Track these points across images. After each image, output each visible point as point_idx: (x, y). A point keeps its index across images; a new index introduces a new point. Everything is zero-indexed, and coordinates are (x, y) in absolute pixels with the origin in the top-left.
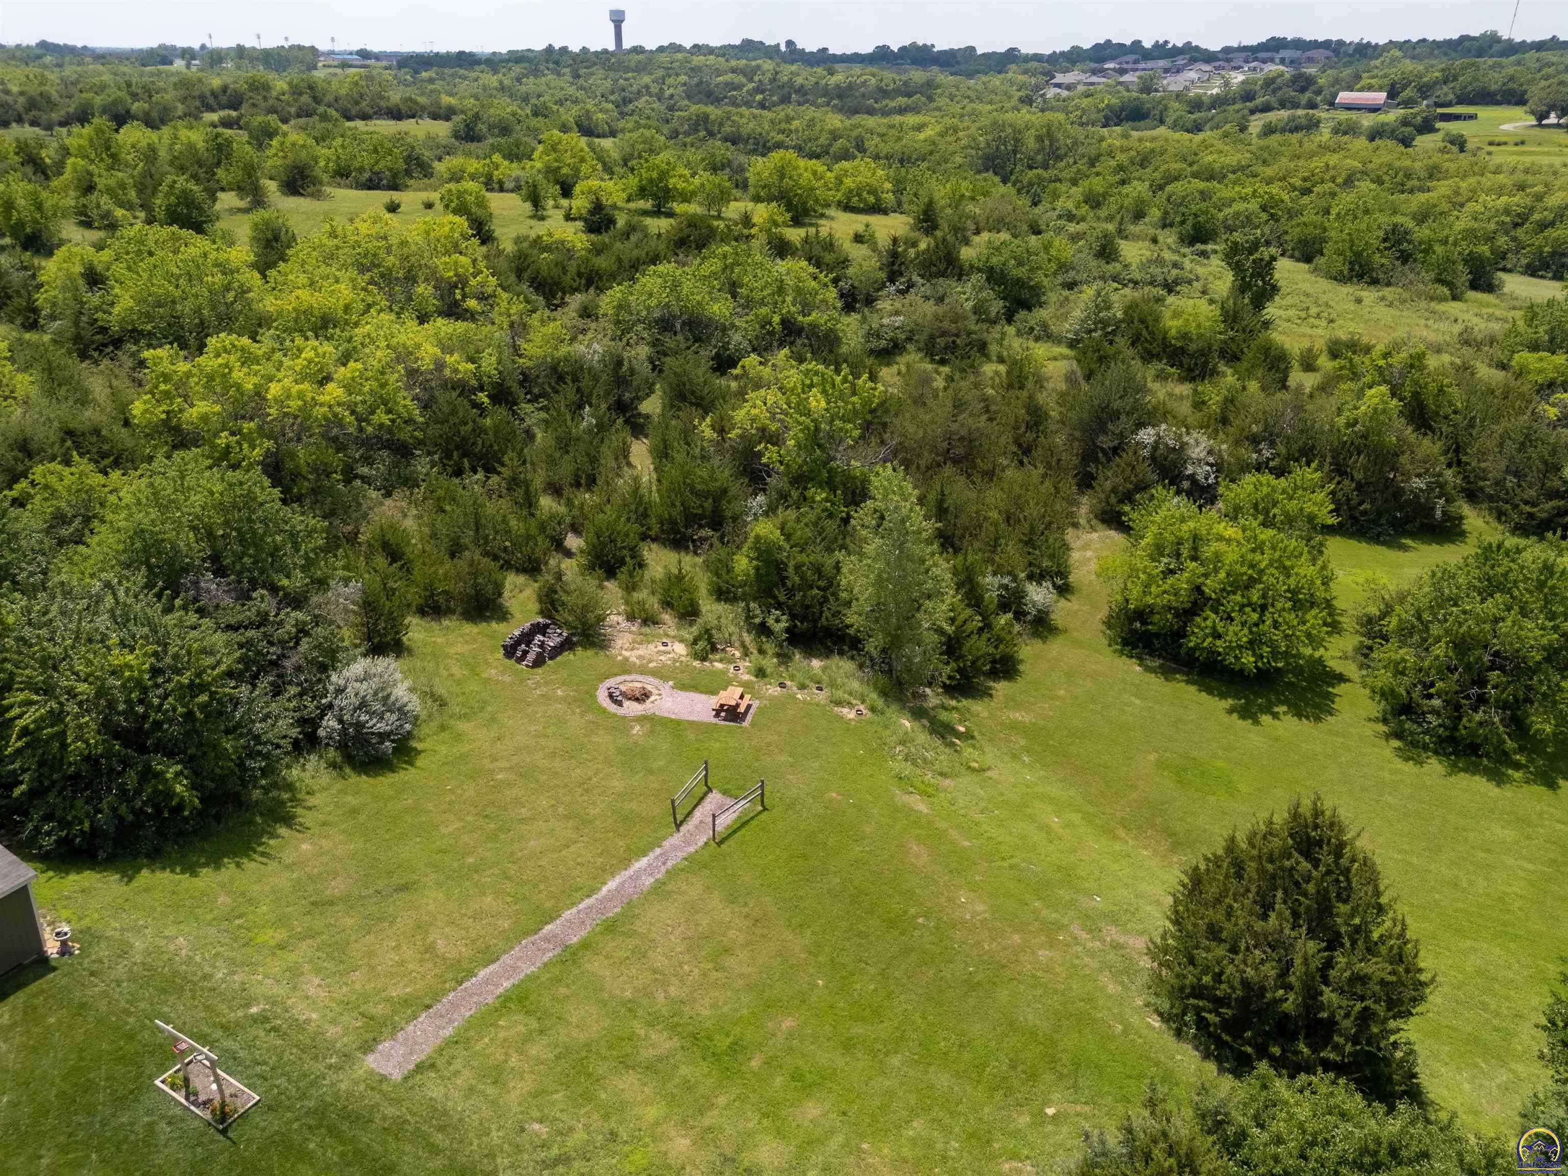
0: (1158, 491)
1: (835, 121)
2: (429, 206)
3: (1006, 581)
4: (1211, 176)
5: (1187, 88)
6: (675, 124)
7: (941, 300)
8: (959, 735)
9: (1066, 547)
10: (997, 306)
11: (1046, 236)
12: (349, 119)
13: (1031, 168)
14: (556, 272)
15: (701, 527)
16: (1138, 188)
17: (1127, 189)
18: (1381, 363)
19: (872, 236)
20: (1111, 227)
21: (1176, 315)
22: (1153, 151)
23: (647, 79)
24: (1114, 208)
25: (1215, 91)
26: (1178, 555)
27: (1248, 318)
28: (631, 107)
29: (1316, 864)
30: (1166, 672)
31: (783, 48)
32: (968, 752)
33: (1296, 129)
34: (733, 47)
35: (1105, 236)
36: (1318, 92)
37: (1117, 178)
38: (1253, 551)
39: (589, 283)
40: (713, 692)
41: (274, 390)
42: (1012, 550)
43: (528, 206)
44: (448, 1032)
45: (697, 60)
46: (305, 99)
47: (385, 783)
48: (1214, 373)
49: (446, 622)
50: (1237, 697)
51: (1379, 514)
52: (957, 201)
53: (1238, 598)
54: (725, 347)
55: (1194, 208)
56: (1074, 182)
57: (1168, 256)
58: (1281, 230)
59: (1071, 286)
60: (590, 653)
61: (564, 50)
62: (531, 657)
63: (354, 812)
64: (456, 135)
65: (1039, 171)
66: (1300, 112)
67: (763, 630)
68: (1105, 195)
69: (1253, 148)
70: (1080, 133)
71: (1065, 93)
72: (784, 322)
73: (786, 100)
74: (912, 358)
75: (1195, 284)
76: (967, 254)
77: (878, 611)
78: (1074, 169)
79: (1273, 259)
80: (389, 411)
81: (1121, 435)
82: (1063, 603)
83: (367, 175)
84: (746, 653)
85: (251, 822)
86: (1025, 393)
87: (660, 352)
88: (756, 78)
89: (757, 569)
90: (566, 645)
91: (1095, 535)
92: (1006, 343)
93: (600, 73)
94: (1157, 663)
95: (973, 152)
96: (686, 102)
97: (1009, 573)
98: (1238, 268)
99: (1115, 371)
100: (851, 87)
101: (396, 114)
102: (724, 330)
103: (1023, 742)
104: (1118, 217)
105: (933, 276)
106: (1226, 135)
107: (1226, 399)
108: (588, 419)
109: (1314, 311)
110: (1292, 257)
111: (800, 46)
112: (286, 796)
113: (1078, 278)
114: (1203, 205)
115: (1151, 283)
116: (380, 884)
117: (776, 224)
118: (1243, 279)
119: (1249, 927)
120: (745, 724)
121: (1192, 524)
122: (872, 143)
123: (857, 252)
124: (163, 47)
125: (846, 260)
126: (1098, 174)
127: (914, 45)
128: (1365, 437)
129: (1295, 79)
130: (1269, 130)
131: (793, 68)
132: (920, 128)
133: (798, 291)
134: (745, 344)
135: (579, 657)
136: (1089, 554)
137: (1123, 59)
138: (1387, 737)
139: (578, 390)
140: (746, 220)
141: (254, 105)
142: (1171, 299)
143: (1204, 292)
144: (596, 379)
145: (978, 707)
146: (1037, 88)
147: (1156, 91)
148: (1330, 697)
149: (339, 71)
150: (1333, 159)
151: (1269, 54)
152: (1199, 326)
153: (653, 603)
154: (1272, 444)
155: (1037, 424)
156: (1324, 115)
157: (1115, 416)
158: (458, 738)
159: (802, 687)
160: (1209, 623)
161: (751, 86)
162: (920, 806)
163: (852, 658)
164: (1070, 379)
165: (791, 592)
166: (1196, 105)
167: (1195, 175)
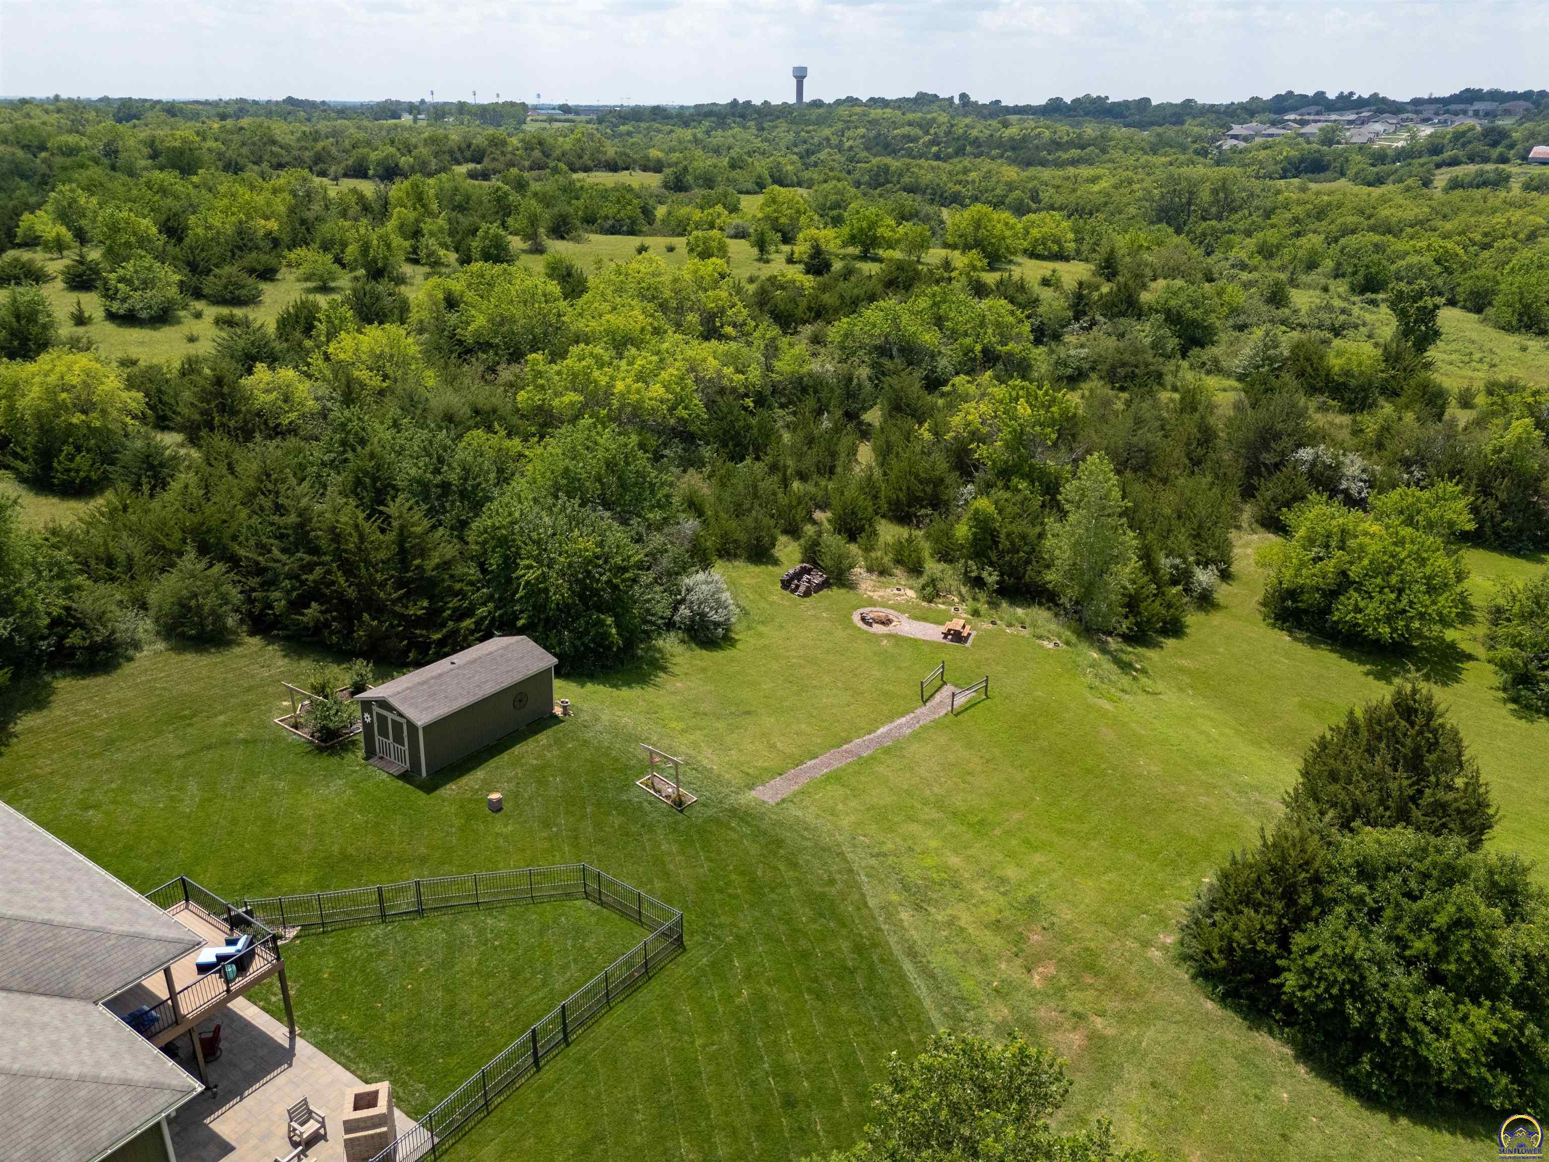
0: (1313, 496)
1: (1011, 173)
2: (671, 249)
3: (1178, 561)
4: (1386, 229)
5: (1371, 140)
6: (857, 175)
7: (1121, 336)
8: (1136, 670)
9: (1229, 544)
10: (1172, 343)
11: (1221, 283)
12: (574, 171)
13: (1204, 219)
14: (790, 306)
15: (922, 507)
16: (1313, 241)
17: (1303, 241)
18: (1530, 400)
19: (1058, 280)
20: (1283, 276)
21: (1339, 354)
22: (1329, 204)
23: (827, 132)
24: (1287, 258)
25: (1400, 144)
26: (1327, 546)
27: (1409, 359)
28: (813, 158)
29: (1412, 724)
30: (1312, 642)
31: (957, 101)
32: (1144, 680)
33: (1485, 184)
34: (907, 100)
35: (1276, 284)
36: (1511, 146)
37: (1293, 230)
38: (1395, 544)
39: (818, 315)
40: (942, 623)
41: (620, 386)
42: (1182, 538)
43: (755, 251)
44: (796, 787)
45: (876, 113)
46: (537, 153)
47: (718, 656)
48: (1374, 405)
49: (737, 563)
50: (1373, 663)
51: (1521, 531)
52: (1136, 249)
53: (1379, 581)
54: (933, 371)
55: (1366, 260)
56: (1248, 234)
57: (1337, 303)
58: (1454, 283)
59: (1241, 328)
60: (843, 591)
61: (748, 103)
62: (802, 589)
63: (704, 670)
64: (666, 186)
65: (1214, 223)
66: (1489, 167)
67: (978, 583)
68: (1278, 247)
69: (1434, 203)
70: (1256, 185)
71: (1242, 145)
72: (985, 351)
73: (960, 152)
74: (1094, 384)
75: (1362, 329)
76: (1145, 297)
77: (1073, 572)
78: (1249, 221)
79: (1437, 307)
80: (686, 408)
81: (1283, 454)
82: (1224, 586)
83: (610, 222)
84: (963, 600)
85: (641, 668)
86: (1197, 415)
87: (879, 372)
88: (932, 131)
89: (975, 534)
90: (825, 584)
91: (1255, 537)
92: (1180, 374)
93: (783, 126)
94: (1306, 635)
95: (1147, 204)
96: (865, 154)
97: (1180, 556)
98: (1402, 315)
99: (1279, 401)
100: (1024, 139)
101: (613, 167)
102: (932, 357)
103: (1188, 681)
104: (1291, 267)
105: (1114, 316)
106: (1408, 189)
107: (1383, 427)
108: (826, 423)
109: (1477, 356)
110: (1464, 307)
111: (973, 99)
112: (658, 655)
113: (1248, 321)
114: (1375, 257)
115: (1319, 327)
116: (733, 709)
117: (974, 268)
118: (1407, 324)
119: (1360, 768)
120: (968, 645)
121: (1341, 521)
122: (1045, 196)
123: (1046, 294)
124: (388, 102)
125: (1037, 300)
126: (1273, 226)
127: (1087, 96)
128: (1509, 463)
129: (1487, 133)
130: (1455, 185)
131: (968, 120)
132: (1094, 180)
133: (998, 325)
134: (950, 368)
135: (835, 593)
136: (1249, 551)
137: (1303, 110)
138: (1505, 701)
139: (819, 400)
140: (947, 265)
141: (494, 159)
142: (1337, 342)
143: (1370, 337)
144: (832, 391)
145: (1152, 654)
146: (1214, 139)
147: (1339, 143)
148: (1459, 671)
149: (547, 125)
150: (1516, 215)
151: (1462, 106)
152: (1360, 364)
153: (887, 560)
154: (1423, 466)
155: (1207, 441)
156: (1514, 170)
157: (1277, 436)
158: (760, 635)
159: (1010, 625)
160: (1352, 601)
161: (927, 138)
162: (1108, 706)
163: (1049, 609)
164: (1238, 407)
165: (1001, 555)
166: (1380, 158)
167: (1372, 229)
